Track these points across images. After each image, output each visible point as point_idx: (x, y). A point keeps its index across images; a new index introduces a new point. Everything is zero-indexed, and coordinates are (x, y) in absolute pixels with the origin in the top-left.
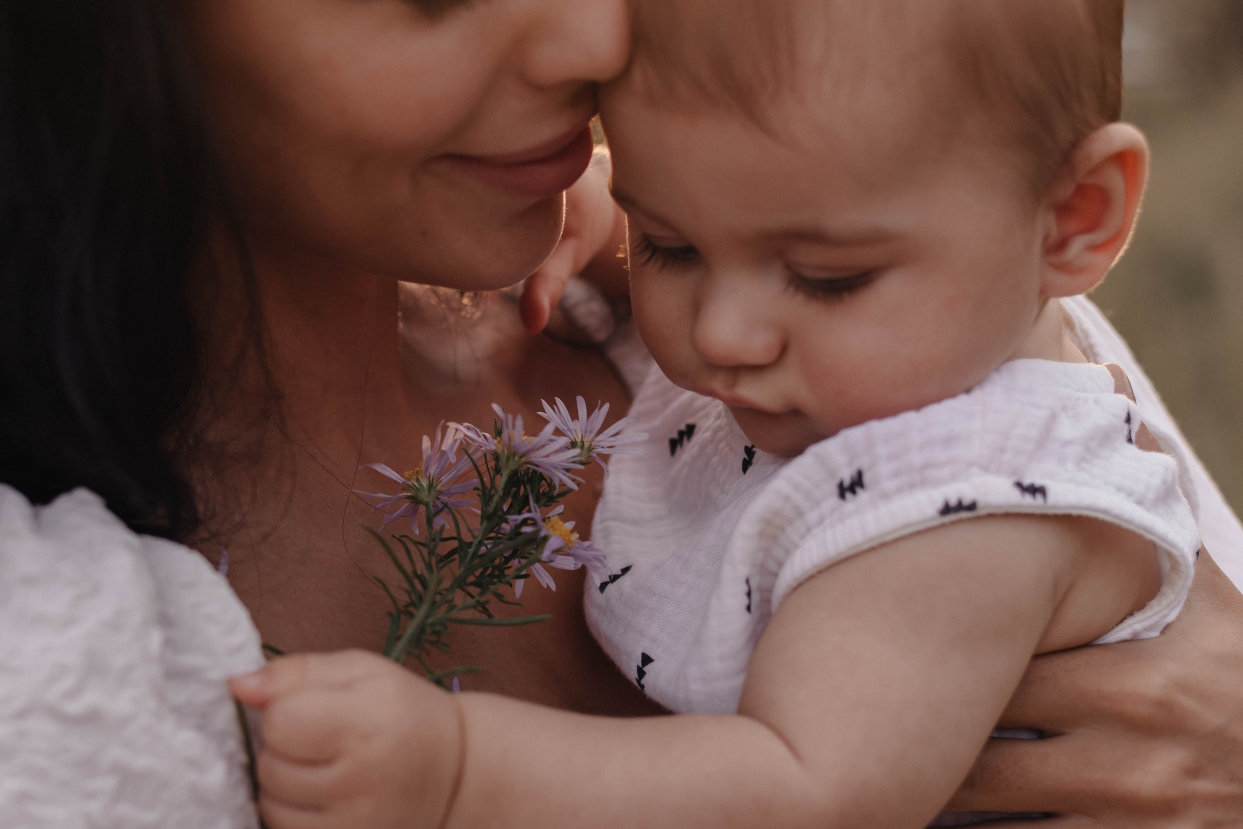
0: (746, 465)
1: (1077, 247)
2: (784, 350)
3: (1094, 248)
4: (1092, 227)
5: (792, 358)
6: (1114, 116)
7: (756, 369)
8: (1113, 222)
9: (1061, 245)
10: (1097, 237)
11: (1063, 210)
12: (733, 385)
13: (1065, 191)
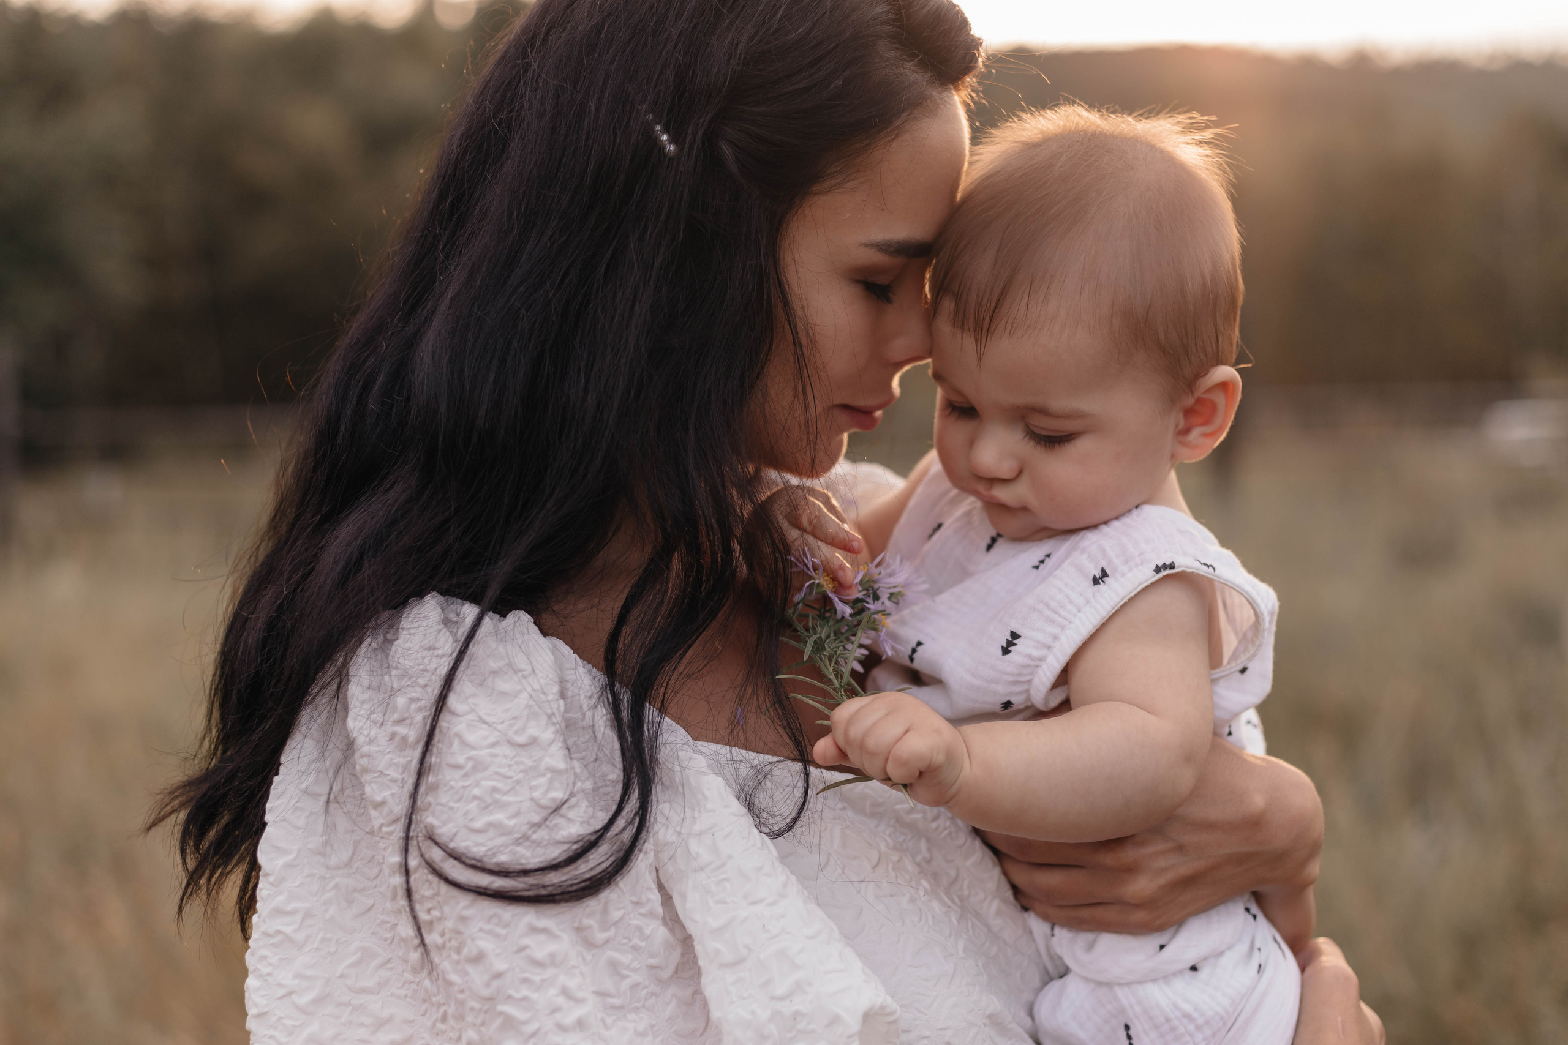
0: (989, 547)
1: (1195, 433)
2: (1020, 472)
3: (1206, 435)
4: (1206, 423)
5: (1025, 478)
6: (1219, 361)
7: (1004, 481)
8: (1218, 421)
9: (1186, 431)
10: (1207, 429)
11: (1188, 412)
12: (990, 488)
13: (1190, 401)
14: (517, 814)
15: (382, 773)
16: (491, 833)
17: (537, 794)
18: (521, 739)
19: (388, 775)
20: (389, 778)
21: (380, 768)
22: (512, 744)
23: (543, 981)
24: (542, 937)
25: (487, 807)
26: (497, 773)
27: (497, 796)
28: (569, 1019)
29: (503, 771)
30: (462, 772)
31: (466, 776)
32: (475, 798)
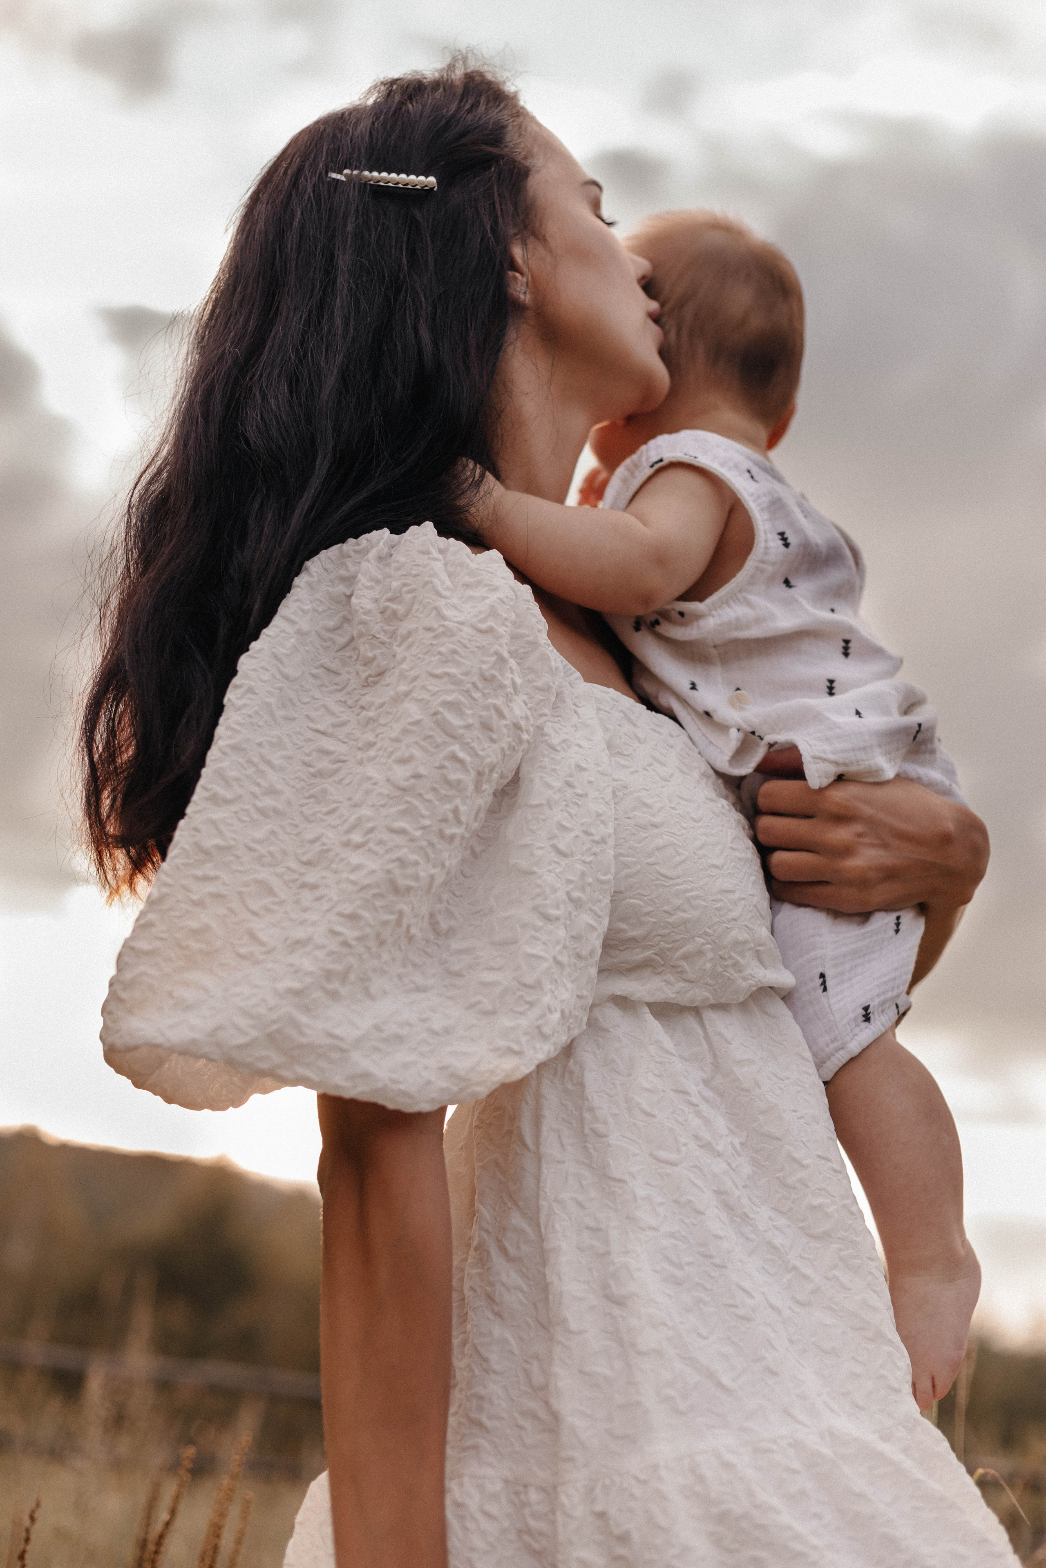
14: (467, 674)
15: (374, 636)
16: (446, 679)
17: (484, 667)
18: (483, 626)
19: (378, 638)
20: (379, 640)
21: (373, 632)
22: (473, 627)
23: (446, 796)
24: (458, 766)
25: (446, 662)
26: (459, 641)
27: (456, 657)
28: (448, 831)
29: (464, 641)
30: (432, 634)
31: (435, 637)
32: (440, 653)
